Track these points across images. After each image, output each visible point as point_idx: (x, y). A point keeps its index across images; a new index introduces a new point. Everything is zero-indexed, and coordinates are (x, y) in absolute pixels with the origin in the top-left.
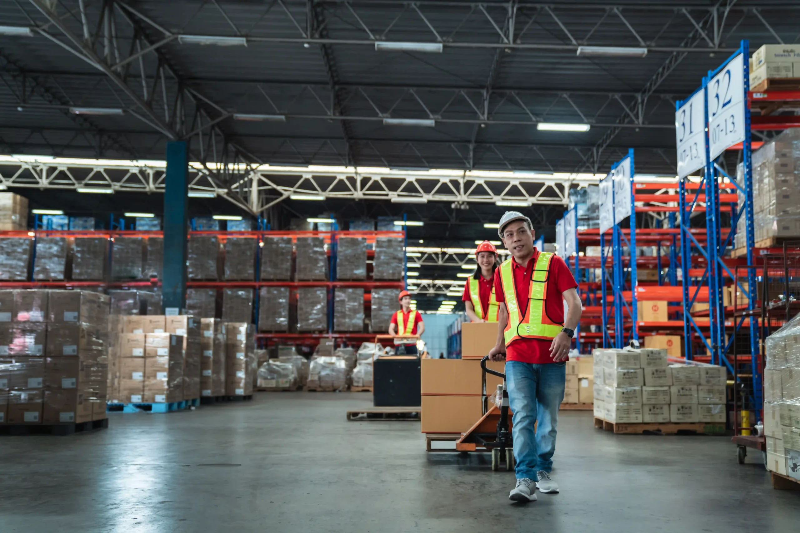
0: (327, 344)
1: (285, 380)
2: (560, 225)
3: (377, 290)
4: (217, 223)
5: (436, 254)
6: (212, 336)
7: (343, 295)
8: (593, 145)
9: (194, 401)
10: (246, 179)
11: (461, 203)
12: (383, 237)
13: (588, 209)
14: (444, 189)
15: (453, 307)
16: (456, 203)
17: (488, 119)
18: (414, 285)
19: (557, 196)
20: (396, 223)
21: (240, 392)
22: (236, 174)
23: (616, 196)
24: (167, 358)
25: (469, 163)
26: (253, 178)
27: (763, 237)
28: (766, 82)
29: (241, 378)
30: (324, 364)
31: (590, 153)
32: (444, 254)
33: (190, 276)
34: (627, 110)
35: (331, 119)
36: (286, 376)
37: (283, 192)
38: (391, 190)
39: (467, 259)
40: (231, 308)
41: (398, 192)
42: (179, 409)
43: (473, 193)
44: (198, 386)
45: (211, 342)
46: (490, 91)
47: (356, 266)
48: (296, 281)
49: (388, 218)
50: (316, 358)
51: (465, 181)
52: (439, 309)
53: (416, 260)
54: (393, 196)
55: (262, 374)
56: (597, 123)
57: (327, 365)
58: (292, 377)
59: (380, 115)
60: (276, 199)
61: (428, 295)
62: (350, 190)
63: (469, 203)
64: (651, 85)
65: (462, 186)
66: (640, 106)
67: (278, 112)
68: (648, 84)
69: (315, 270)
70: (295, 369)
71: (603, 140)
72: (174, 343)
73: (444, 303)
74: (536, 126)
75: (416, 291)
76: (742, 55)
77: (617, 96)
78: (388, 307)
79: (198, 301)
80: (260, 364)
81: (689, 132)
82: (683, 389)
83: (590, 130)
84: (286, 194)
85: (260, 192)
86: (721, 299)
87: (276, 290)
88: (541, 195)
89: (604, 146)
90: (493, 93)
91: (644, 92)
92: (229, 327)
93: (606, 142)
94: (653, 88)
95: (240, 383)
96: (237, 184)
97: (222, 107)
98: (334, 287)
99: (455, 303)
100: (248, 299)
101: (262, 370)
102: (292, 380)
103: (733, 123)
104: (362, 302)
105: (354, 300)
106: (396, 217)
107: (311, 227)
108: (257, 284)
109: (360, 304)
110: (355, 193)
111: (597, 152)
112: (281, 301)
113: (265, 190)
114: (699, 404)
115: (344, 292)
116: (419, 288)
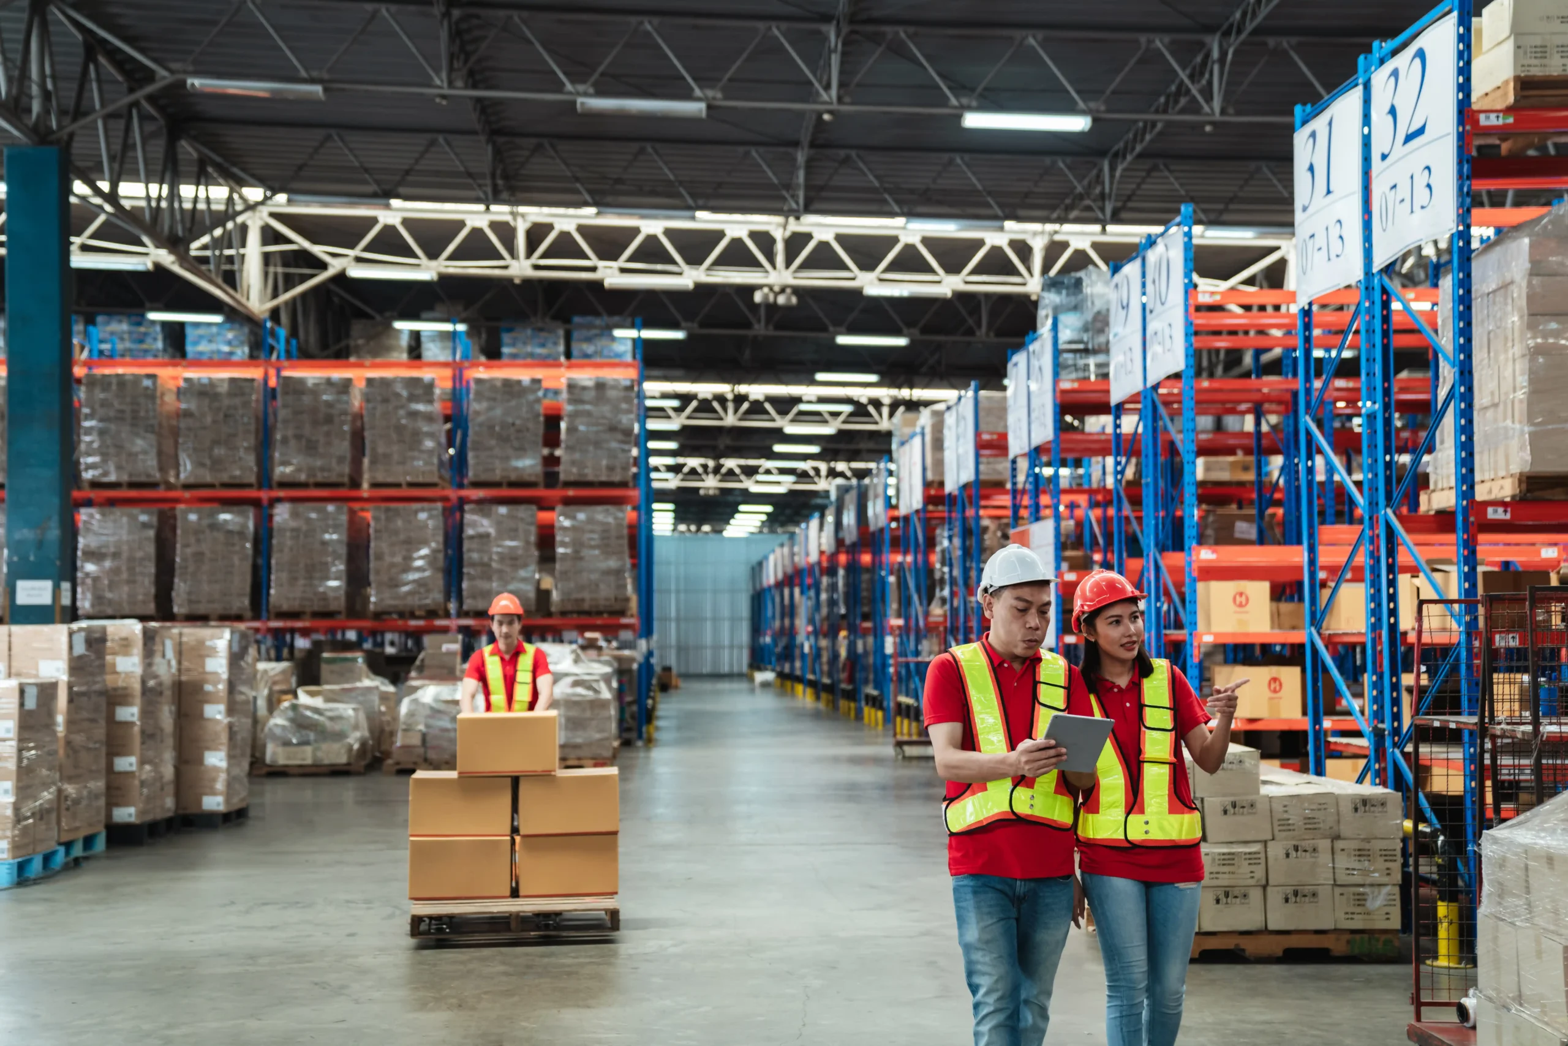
0: (445, 647)
1: (336, 746)
2: (1016, 365)
3: (571, 509)
4: (158, 328)
5: (721, 399)
6: (138, 670)
7: (485, 522)
8: (1102, 154)
9: (89, 841)
10: (230, 225)
11: (777, 289)
12: (585, 377)
13: (1086, 329)
14: (737, 255)
15: (764, 517)
16: (766, 290)
17: (840, 100)
18: (670, 469)
19: (1014, 272)
20: (618, 333)
21: (214, 803)
22: (202, 211)
23: (1149, 316)
24: (14, 743)
25: (794, 197)
26: (249, 223)
27: (1496, 470)
28: (1512, 85)
29: (216, 769)
30: (434, 705)
31: (1094, 172)
32: (740, 399)
33: (88, 475)
34: (1183, 76)
35: (444, 97)
36: (340, 736)
37: (327, 259)
38: (602, 256)
39: (795, 410)
40: (199, 556)
41: (621, 262)
42: (49, 873)
43: (806, 265)
44: (102, 802)
45: (137, 686)
46: (845, 29)
47: (516, 449)
48: (365, 485)
49: (598, 322)
50: (416, 689)
51: (788, 234)
52: (732, 521)
53: (671, 413)
54: (609, 271)
55: (278, 731)
56: (1108, 111)
57: (442, 707)
58: (354, 739)
59: (569, 87)
60: (312, 276)
61: (702, 492)
62: (501, 258)
63: (797, 291)
64: (1244, 15)
65: (780, 247)
66: (1216, 68)
67: (303, 74)
68: (1238, 15)
69: (414, 458)
70: (362, 717)
71: (1126, 143)
72: (31, 704)
73: (742, 508)
74: (959, 117)
75: (673, 482)
76: (1455, 14)
77: (1160, 43)
78: (597, 552)
79: (111, 539)
80: (272, 704)
81: (1325, 191)
82: (1296, 849)
83: (1092, 129)
84: (335, 266)
85: (267, 258)
86: (1393, 613)
87: (314, 510)
88: (975, 271)
89: (1129, 158)
90: (853, 32)
91: (1227, 34)
92: (184, 639)
93: (1133, 149)
94: (1250, 27)
95: (214, 780)
96: (206, 239)
97: (155, 60)
98: (463, 501)
99: (769, 509)
100: (241, 534)
101: (278, 721)
102: (356, 746)
103: (1429, 186)
104: (533, 538)
105: (513, 534)
106: (616, 319)
107: (404, 341)
108: (264, 495)
109: (527, 542)
110: (514, 264)
111: (1113, 169)
112: (327, 536)
113: (282, 253)
114: (1335, 885)
115: (487, 515)
116: (680, 476)
